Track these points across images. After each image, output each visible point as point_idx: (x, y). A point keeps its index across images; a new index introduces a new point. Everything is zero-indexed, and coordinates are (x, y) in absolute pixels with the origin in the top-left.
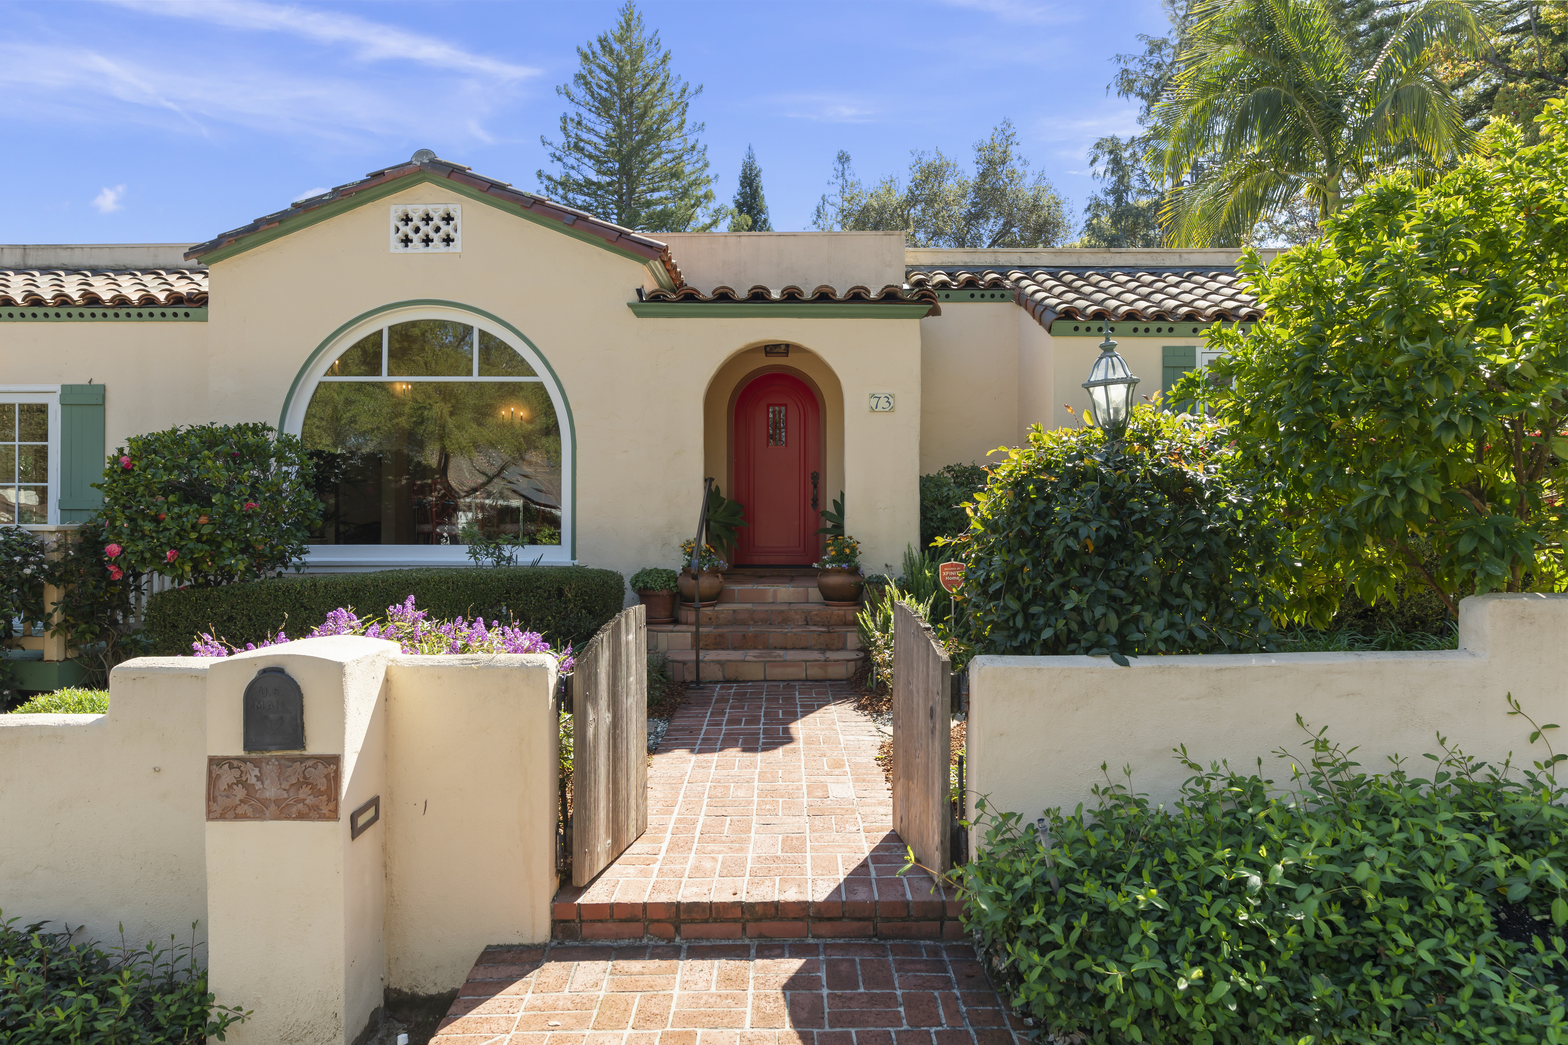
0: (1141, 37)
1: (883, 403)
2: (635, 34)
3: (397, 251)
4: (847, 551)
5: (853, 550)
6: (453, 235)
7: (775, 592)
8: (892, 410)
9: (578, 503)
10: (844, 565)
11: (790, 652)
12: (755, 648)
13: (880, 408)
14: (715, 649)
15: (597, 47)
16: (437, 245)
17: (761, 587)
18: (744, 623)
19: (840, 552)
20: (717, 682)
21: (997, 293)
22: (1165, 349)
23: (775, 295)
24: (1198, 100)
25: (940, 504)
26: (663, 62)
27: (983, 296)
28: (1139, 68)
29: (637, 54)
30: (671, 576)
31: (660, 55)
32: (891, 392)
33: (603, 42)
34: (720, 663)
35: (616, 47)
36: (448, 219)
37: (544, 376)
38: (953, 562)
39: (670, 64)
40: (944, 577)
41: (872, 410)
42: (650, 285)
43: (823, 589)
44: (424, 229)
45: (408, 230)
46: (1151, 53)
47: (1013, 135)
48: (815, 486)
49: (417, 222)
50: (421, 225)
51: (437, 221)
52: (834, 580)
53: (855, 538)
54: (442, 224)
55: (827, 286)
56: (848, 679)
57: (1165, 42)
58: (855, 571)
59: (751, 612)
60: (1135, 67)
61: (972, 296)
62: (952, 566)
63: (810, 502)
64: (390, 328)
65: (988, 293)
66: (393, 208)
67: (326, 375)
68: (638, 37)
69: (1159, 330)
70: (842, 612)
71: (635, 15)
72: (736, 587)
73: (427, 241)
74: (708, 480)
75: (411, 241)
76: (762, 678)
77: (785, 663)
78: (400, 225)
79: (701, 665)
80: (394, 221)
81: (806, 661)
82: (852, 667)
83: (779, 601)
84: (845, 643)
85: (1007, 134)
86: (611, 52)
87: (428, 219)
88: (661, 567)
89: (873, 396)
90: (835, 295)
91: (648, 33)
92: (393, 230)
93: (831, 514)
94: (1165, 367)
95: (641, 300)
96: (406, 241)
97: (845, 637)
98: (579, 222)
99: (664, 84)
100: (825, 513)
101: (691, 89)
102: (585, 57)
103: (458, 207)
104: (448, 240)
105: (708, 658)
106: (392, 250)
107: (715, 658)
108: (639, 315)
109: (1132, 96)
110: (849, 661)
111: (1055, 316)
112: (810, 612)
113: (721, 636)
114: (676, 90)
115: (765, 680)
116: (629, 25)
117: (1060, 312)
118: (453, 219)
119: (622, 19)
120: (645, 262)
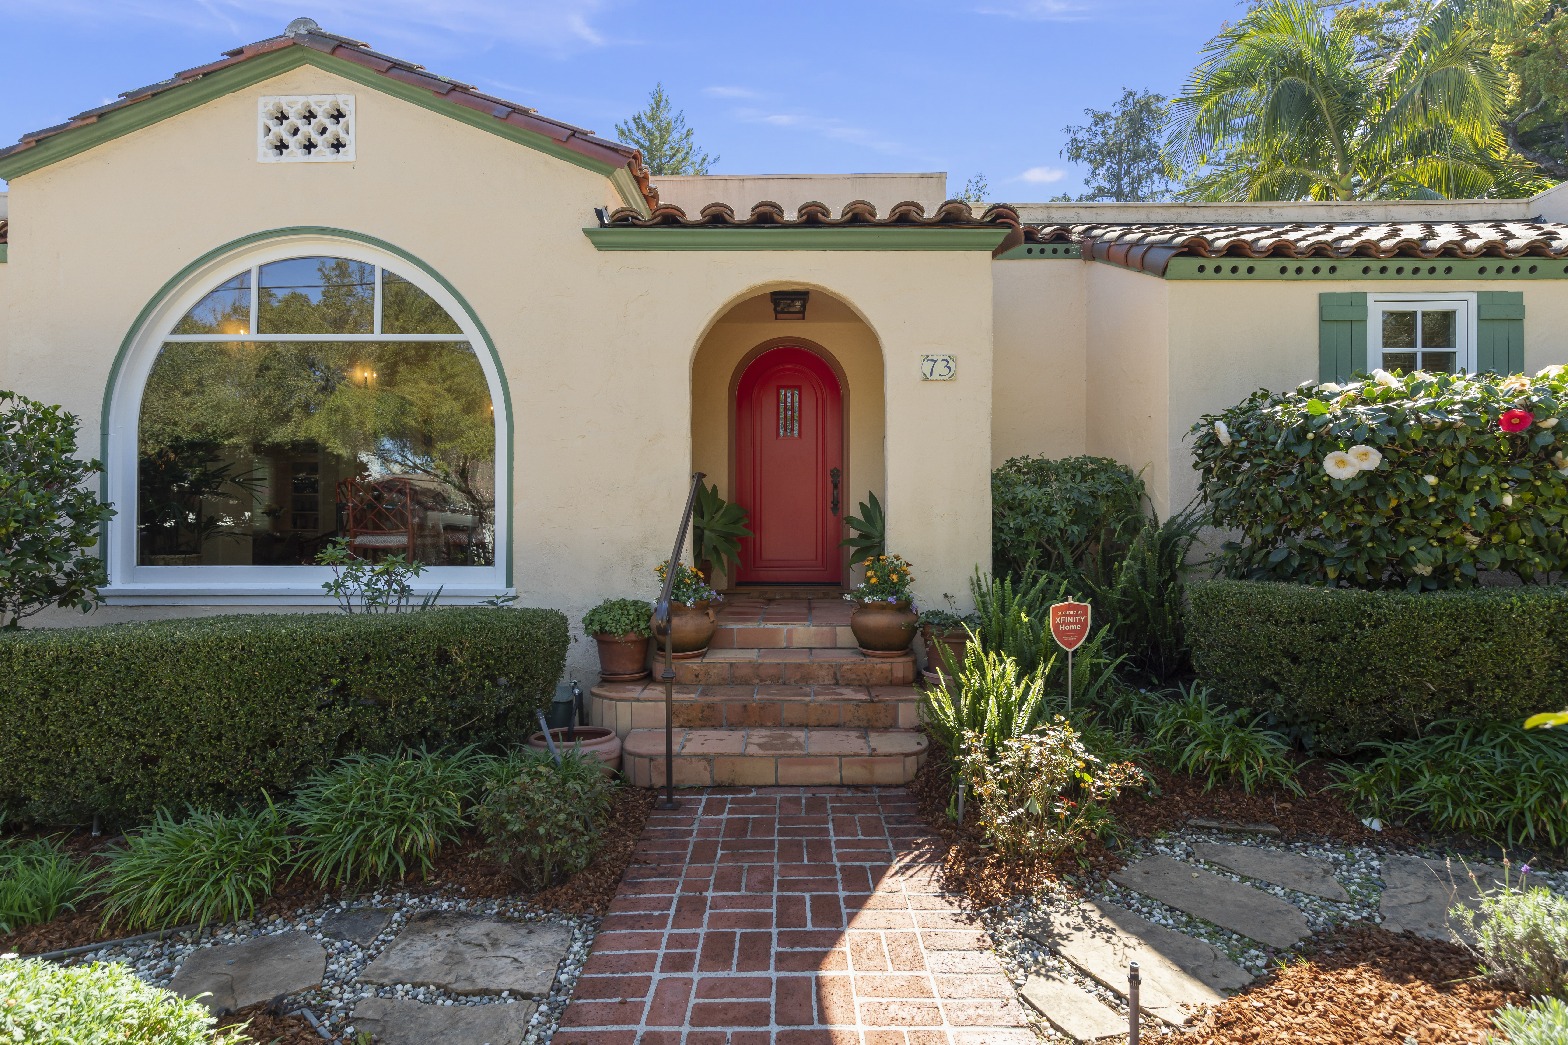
0: (1088, 111)
1: (940, 368)
2: (664, 115)
3: (267, 161)
4: (895, 577)
5: (903, 575)
6: (343, 137)
7: (790, 633)
8: (952, 378)
9: (516, 508)
10: (891, 599)
11: (816, 735)
12: (762, 726)
13: (936, 376)
14: (702, 727)
15: (633, 126)
16: (323, 153)
17: (770, 626)
18: (745, 682)
19: (884, 579)
20: (701, 789)
21: (1061, 247)
22: (1323, 298)
23: (791, 216)
24: (1211, 97)
25: (1011, 509)
26: (687, 135)
27: (1042, 251)
28: (1086, 137)
29: (666, 130)
30: (642, 611)
31: (685, 131)
32: (952, 353)
33: (637, 120)
34: (708, 758)
35: (649, 125)
36: (338, 116)
37: (470, 334)
38: (1071, 601)
39: (692, 139)
40: (1056, 626)
41: (925, 378)
42: (614, 204)
43: (857, 631)
44: (304, 129)
45: (282, 131)
46: (1096, 124)
47: (984, 186)
48: (836, 486)
49: (295, 120)
50: (301, 124)
51: (323, 119)
52: (877, 620)
53: (905, 558)
54: (329, 123)
55: (862, 202)
56: (906, 785)
57: (1108, 115)
58: (905, 606)
59: (756, 666)
60: (1082, 136)
61: (1030, 251)
62: (1070, 607)
63: (830, 505)
64: (261, 268)
65: (1049, 248)
66: (261, 100)
67: (174, 332)
68: (667, 116)
69: (1316, 270)
70: (887, 667)
71: (664, 98)
72: (736, 626)
73: (309, 146)
74: (698, 477)
75: (287, 147)
76: (772, 781)
77: (808, 759)
78: (272, 123)
79: (676, 762)
80: (263, 119)
81: (841, 756)
82: (911, 765)
83: (795, 645)
84: (896, 718)
85: (980, 185)
86: (644, 128)
87: (310, 116)
88: (630, 598)
89: (926, 359)
90: (873, 215)
91: (673, 114)
92: (261, 131)
93: (859, 521)
94: (1323, 321)
95: (603, 225)
96: (281, 146)
97: (896, 709)
98: (515, 116)
99: (687, 153)
100: (850, 521)
101: (711, 159)
102: (622, 133)
103: (351, 99)
104: (338, 146)
105: (689, 749)
106: (260, 159)
107: (700, 750)
108: (600, 246)
109: (1080, 161)
110: (907, 755)
111: (1173, 252)
112: (841, 666)
113: (711, 706)
114: (698, 159)
115: (777, 786)
116: (658, 106)
117: (1183, 245)
118: (343, 116)
119: (653, 102)
120: (608, 174)
